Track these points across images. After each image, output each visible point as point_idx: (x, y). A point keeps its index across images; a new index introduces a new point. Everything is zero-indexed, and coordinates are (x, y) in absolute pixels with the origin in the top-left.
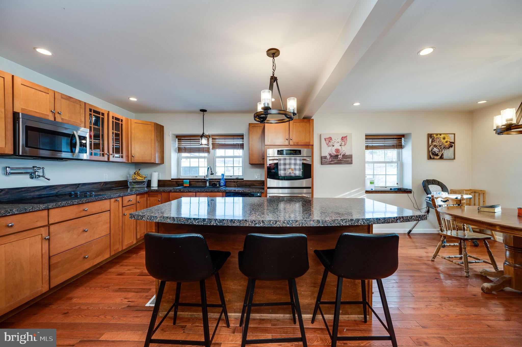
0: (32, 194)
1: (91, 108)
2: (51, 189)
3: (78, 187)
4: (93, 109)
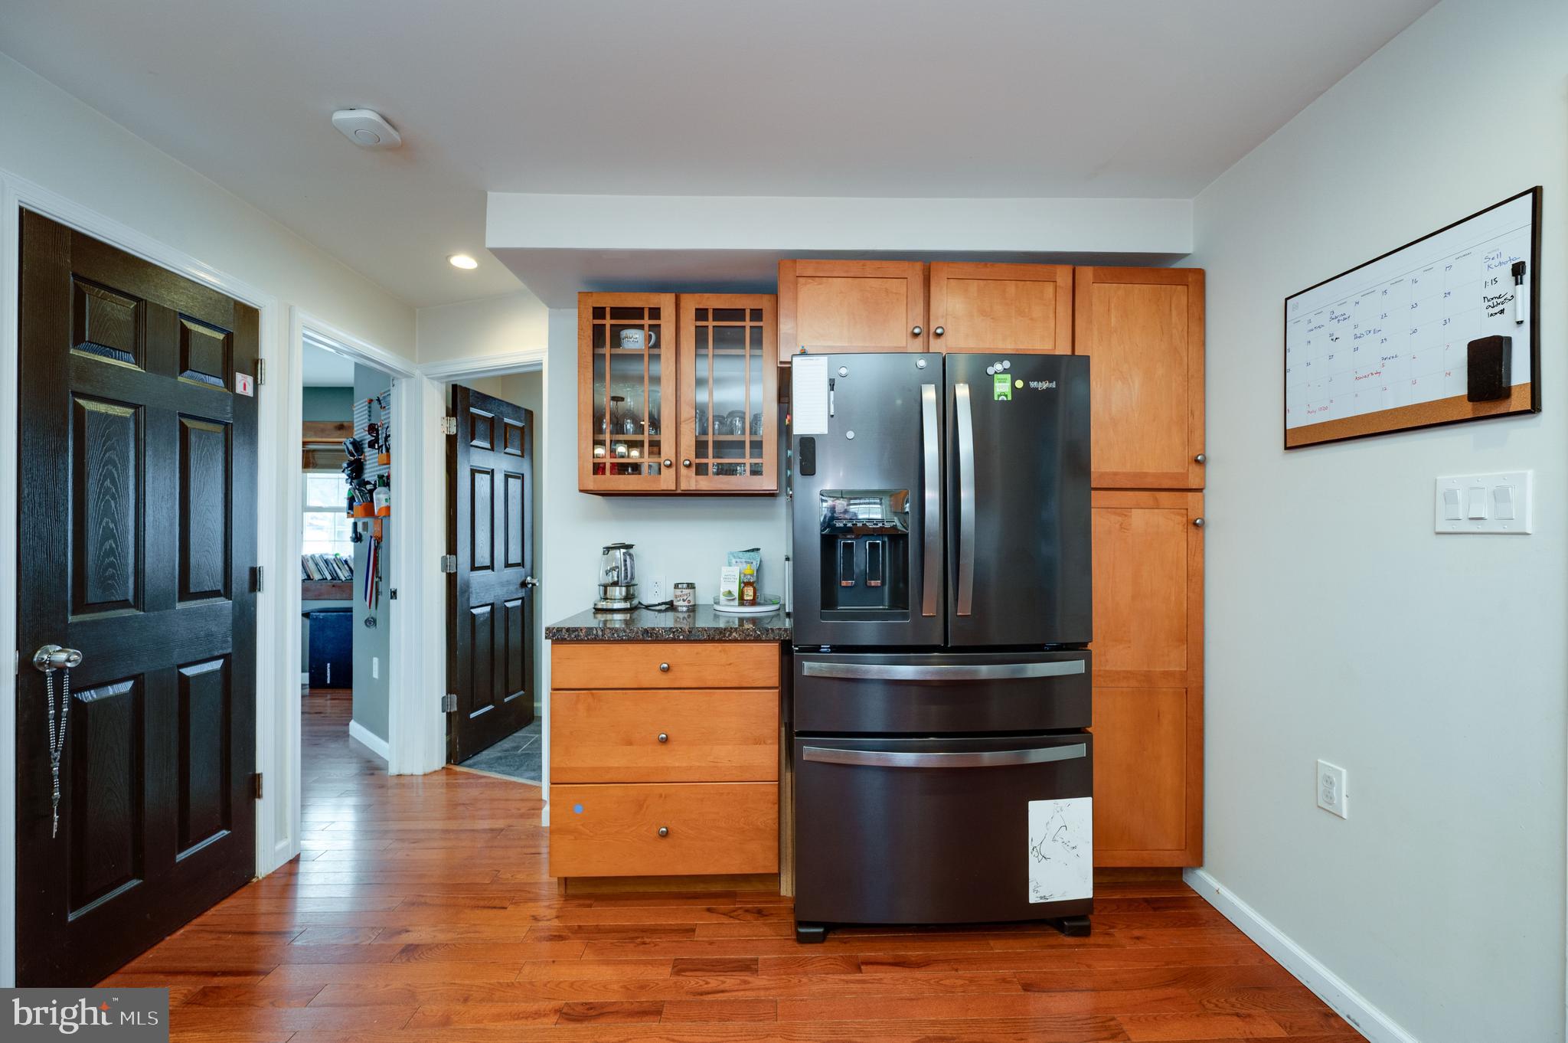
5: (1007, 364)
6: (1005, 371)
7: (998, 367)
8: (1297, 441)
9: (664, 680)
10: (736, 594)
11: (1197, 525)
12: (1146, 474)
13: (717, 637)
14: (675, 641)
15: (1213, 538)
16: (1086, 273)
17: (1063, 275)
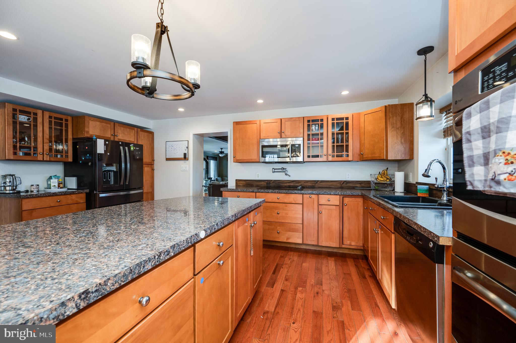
0: (285, 184)
1: (309, 119)
2: (296, 183)
3: (317, 183)
4: (311, 119)
5: (133, 145)
6: (133, 146)
7: (132, 145)
8: (168, 159)
9: (58, 204)
10: (57, 186)
11: (153, 170)
12: (147, 162)
13: (72, 193)
14: (61, 195)
15: (155, 172)
16: (139, 130)
17: (136, 129)
